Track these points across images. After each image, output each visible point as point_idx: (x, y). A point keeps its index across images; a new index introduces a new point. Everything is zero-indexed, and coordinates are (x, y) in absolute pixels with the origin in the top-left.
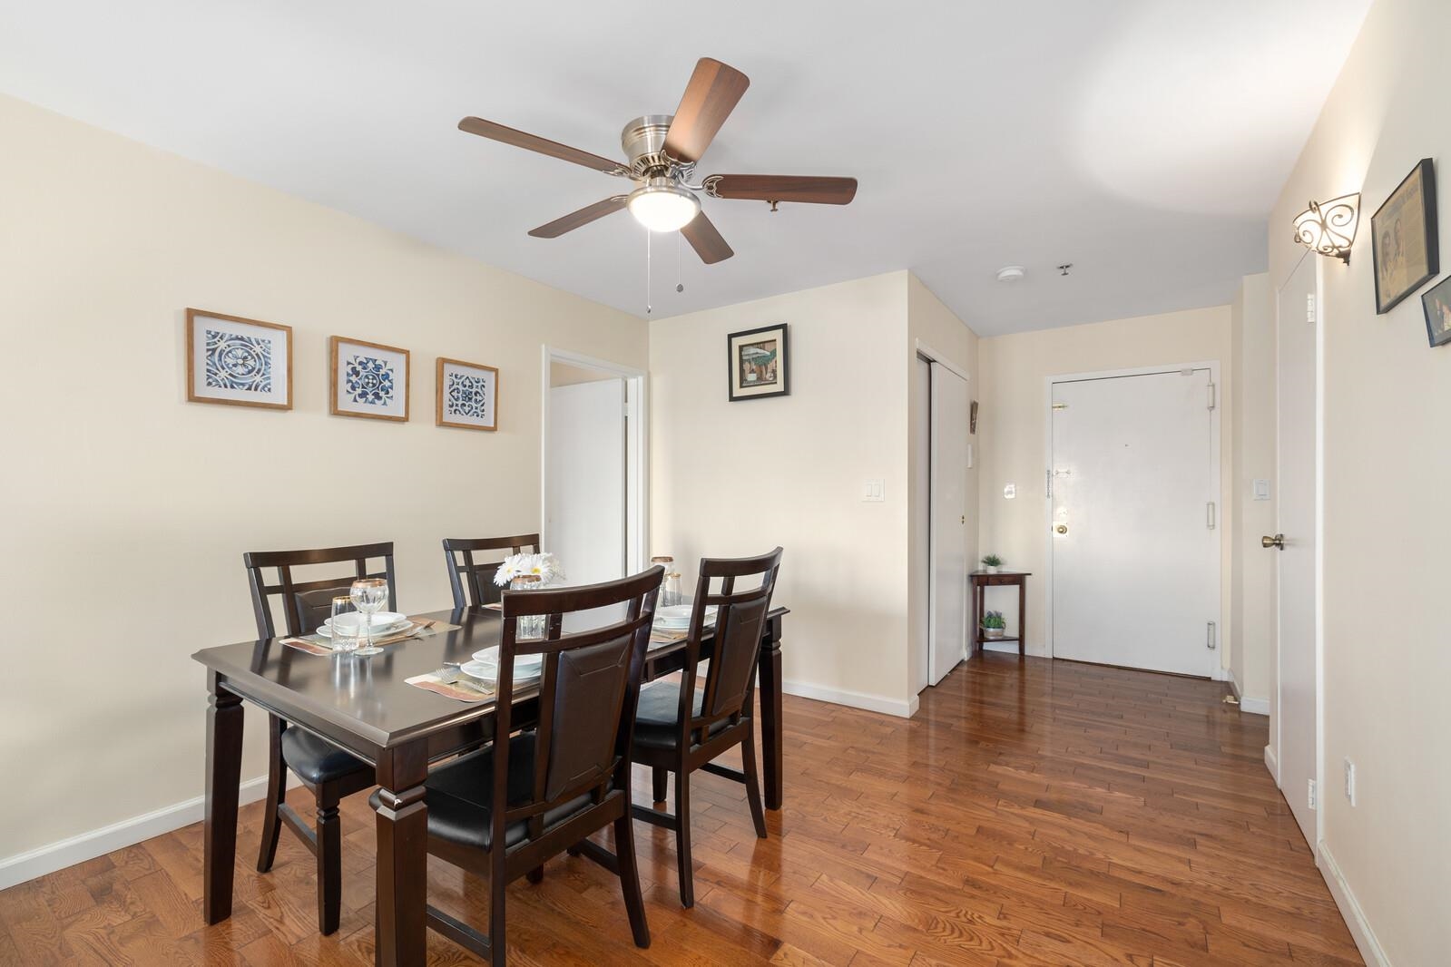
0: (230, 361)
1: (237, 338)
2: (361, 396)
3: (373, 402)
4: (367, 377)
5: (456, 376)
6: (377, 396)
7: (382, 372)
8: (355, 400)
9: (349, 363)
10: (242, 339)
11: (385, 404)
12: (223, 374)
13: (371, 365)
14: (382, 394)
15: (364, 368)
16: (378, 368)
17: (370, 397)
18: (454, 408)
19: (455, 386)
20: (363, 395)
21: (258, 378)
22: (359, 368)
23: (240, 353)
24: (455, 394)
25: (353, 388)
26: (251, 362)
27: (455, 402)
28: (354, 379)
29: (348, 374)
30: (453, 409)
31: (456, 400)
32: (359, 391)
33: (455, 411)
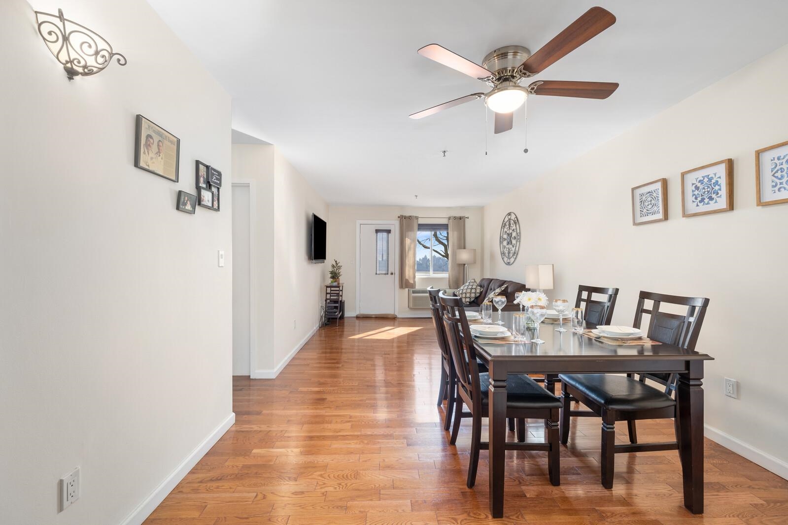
0: (646, 204)
1: (648, 193)
2: (700, 202)
3: (708, 204)
4: (704, 188)
5: (779, 159)
6: (711, 199)
7: (713, 181)
8: (697, 206)
9: (693, 184)
10: (650, 192)
11: (716, 202)
12: (645, 210)
13: (706, 180)
14: (714, 196)
15: (702, 184)
16: (710, 180)
17: (706, 200)
18: (779, 186)
19: (778, 167)
20: (702, 200)
21: (655, 208)
22: (699, 185)
23: (649, 199)
24: (779, 174)
25: (696, 198)
26: (653, 202)
27: (778, 181)
28: (696, 192)
29: (693, 191)
30: (776, 189)
31: (780, 179)
32: (699, 199)
33: (779, 190)
